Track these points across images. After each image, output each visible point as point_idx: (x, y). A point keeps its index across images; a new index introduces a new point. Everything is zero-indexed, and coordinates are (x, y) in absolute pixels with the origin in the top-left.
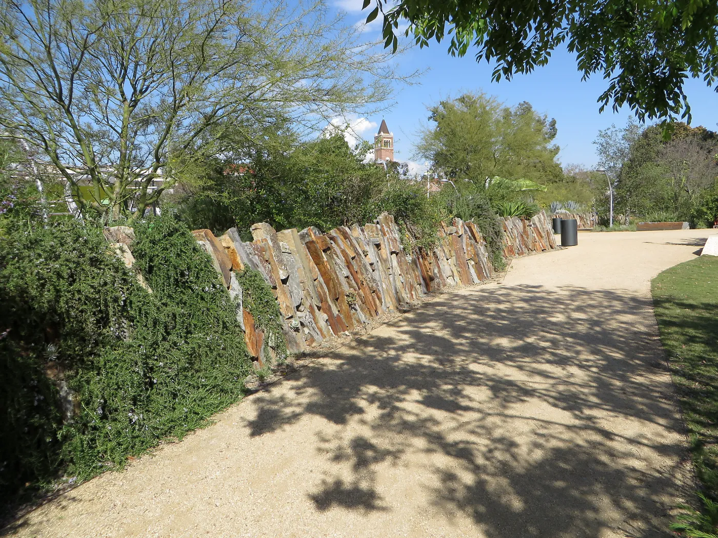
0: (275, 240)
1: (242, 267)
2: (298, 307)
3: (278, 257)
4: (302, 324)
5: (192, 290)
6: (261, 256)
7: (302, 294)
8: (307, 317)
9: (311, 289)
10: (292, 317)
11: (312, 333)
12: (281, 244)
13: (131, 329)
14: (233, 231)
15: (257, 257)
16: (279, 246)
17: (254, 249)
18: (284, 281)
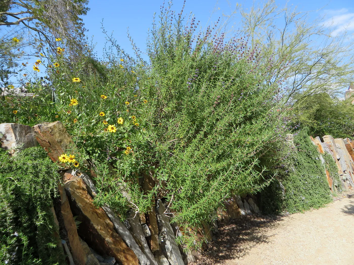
0: (334, 142)
1: (324, 152)
2: (344, 171)
3: (336, 149)
4: (347, 179)
5: (312, 158)
6: (330, 148)
7: (346, 166)
8: (349, 176)
9: (349, 164)
10: (342, 175)
11: (351, 183)
12: (336, 144)
13: (295, 169)
14: (318, 138)
15: (328, 149)
16: (336, 145)
17: (327, 145)
18: (338, 160)
